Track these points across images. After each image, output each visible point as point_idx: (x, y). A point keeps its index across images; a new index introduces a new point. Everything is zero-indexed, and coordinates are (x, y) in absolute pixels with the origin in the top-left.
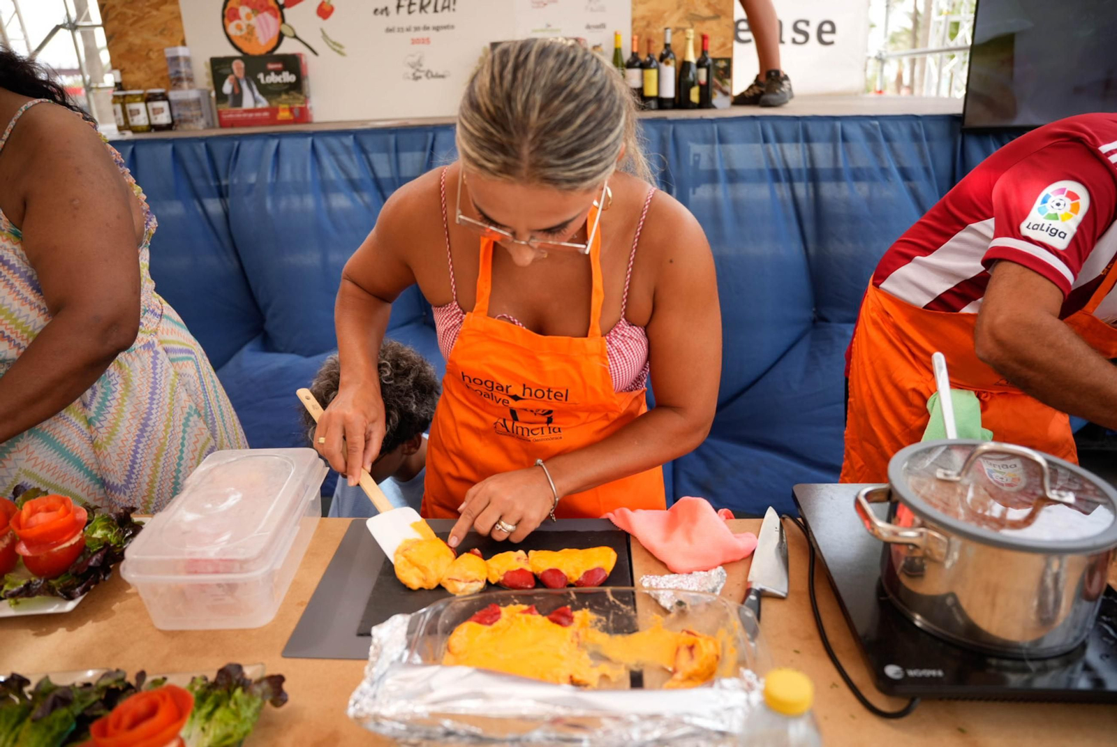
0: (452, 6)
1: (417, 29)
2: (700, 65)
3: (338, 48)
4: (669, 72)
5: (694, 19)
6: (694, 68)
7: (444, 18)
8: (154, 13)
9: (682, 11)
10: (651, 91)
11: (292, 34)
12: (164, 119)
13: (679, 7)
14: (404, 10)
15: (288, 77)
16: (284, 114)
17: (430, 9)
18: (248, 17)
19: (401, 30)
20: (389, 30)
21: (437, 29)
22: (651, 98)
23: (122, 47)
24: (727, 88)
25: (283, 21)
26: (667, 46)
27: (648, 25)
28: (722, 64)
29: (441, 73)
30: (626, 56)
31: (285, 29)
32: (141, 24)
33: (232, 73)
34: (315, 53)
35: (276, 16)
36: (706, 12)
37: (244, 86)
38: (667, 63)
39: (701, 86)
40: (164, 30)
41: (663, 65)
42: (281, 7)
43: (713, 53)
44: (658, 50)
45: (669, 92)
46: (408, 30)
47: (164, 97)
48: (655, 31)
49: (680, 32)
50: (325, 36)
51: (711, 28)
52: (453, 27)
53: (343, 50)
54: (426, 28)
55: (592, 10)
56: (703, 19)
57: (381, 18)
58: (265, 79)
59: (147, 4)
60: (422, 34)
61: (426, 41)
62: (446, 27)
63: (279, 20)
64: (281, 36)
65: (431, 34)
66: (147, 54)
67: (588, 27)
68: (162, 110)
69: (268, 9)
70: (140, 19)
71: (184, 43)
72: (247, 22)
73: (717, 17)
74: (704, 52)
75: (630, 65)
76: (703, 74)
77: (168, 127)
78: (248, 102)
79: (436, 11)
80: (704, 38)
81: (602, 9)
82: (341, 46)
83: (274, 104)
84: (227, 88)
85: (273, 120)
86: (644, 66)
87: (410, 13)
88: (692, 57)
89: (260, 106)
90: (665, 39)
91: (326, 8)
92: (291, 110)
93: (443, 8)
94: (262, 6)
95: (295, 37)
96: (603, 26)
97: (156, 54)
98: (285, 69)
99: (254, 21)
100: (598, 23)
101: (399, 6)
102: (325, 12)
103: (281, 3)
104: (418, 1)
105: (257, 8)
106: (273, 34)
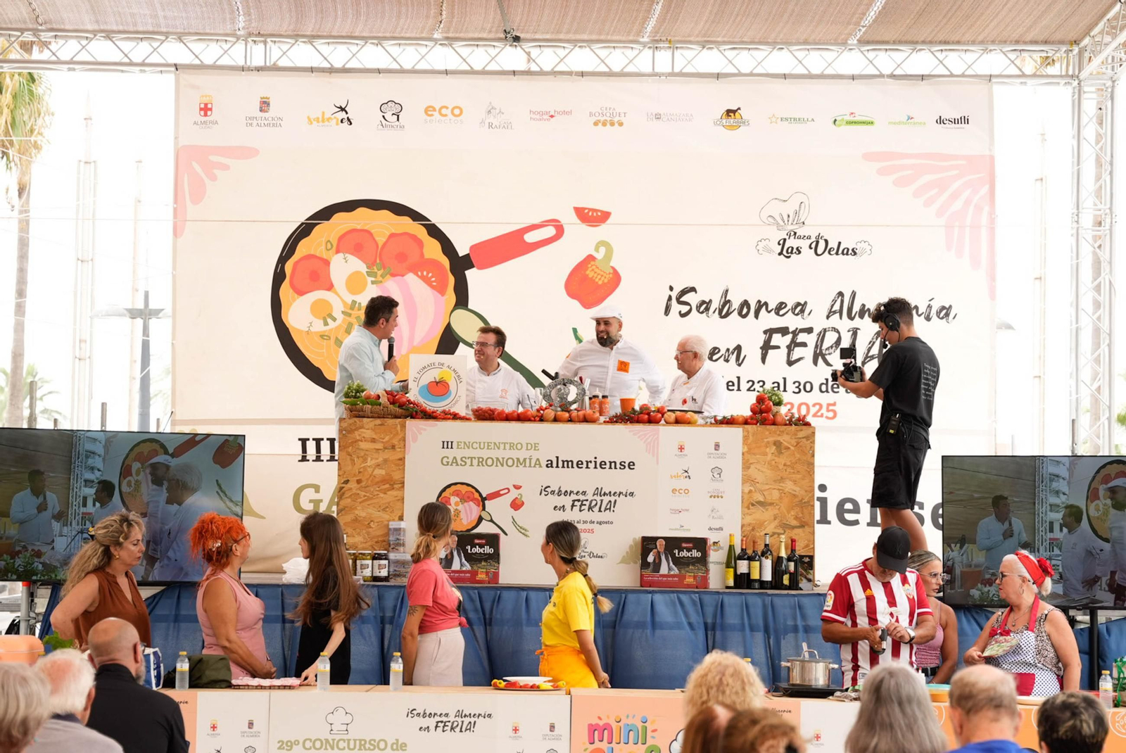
0: (612, 508)
1: (585, 522)
2: (789, 559)
3: (523, 531)
4: (768, 564)
5: (786, 527)
6: (785, 562)
7: (606, 516)
8: (382, 495)
9: (777, 522)
10: (755, 576)
11: (490, 519)
12: (384, 573)
13: (775, 519)
14: (576, 509)
15: (488, 550)
16: (482, 576)
17: (596, 509)
18: (457, 504)
21: (600, 523)
22: (755, 580)
24: (810, 577)
25: (484, 509)
26: (766, 545)
27: (753, 530)
28: (807, 560)
29: (600, 554)
30: (738, 551)
31: (484, 514)
32: (369, 503)
34: (506, 534)
35: (479, 506)
36: (794, 523)
37: (455, 553)
38: (767, 558)
39: (791, 574)
40: (387, 507)
41: (763, 559)
42: (484, 499)
43: (800, 551)
44: (760, 548)
45: (768, 577)
47: (385, 557)
48: (758, 534)
49: (776, 536)
50: (514, 522)
51: (798, 534)
52: (612, 523)
53: (527, 533)
54: (592, 522)
55: (713, 518)
56: (793, 528)
57: (559, 513)
58: (471, 550)
59: (378, 489)
60: (588, 526)
61: (592, 531)
62: (607, 523)
63: (481, 508)
64: (480, 519)
65: (595, 526)
66: (369, 524)
67: (710, 529)
68: (382, 567)
69: (473, 500)
70: (369, 499)
71: (401, 518)
72: (455, 508)
73: (802, 526)
74: (793, 550)
75: (740, 558)
76: (792, 566)
77: (386, 579)
78: (456, 565)
79: (600, 511)
80: (793, 541)
81: (721, 518)
82: (526, 530)
83: (475, 568)
85: (473, 580)
86: (750, 559)
87: (580, 511)
88: (783, 554)
90: (765, 541)
91: (518, 503)
92: (487, 573)
93: (606, 509)
94: (469, 497)
95: (492, 521)
96: (721, 529)
97: (376, 524)
98: (486, 544)
99: (460, 507)
100: (718, 527)
101: (573, 506)
102: (516, 505)
103: (484, 496)
104: (587, 503)
105: (464, 499)
106: (475, 517)
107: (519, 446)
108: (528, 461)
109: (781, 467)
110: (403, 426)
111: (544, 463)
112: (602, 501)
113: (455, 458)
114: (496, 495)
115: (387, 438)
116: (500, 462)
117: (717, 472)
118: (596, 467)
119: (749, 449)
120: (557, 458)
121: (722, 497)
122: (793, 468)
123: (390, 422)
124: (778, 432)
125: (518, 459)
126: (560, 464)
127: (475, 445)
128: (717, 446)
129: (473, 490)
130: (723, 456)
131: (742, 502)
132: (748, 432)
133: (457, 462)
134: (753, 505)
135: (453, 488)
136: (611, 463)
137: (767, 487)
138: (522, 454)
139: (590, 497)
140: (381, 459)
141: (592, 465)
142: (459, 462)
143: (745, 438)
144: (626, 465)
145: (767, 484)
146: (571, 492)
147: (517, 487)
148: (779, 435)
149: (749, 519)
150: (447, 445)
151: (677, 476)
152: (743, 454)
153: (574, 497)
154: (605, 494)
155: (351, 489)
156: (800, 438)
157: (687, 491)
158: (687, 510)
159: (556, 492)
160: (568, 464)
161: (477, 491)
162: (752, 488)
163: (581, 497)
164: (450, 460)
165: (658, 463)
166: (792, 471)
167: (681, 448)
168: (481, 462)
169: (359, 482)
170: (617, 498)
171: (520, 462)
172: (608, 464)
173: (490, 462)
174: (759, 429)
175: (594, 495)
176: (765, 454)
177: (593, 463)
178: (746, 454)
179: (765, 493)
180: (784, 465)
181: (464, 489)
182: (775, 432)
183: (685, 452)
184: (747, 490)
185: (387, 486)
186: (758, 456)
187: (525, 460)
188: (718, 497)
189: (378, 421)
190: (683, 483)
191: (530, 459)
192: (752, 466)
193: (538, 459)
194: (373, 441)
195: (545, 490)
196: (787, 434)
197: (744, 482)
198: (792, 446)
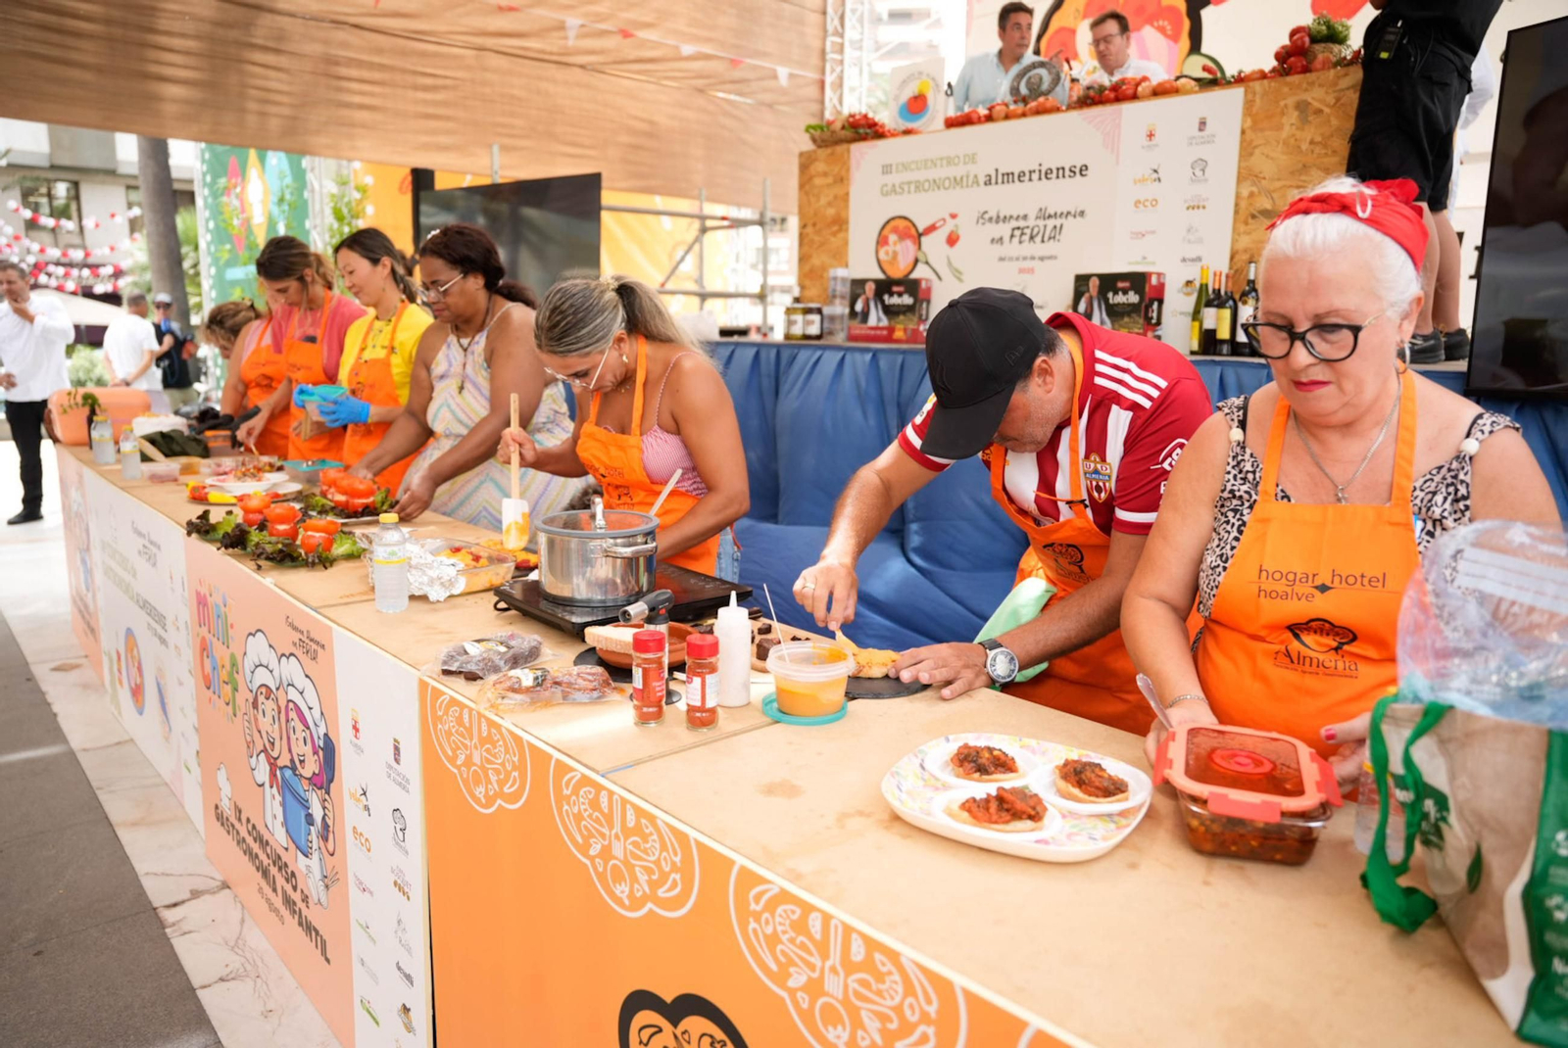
0: (1057, 237)
1: (1025, 258)
3: (958, 275)
4: (1247, 313)
7: (1049, 248)
8: (833, 239)
11: (925, 261)
12: (814, 330)
14: (1016, 240)
15: (908, 300)
16: (899, 334)
17: (1038, 239)
18: (895, 244)
19: (1011, 259)
20: (1002, 259)
21: (1042, 259)
23: (807, 268)
25: (920, 248)
31: (921, 257)
32: (822, 248)
33: (865, 293)
34: (940, 278)
35: (914, 243)
37: (872, 305)
38: (1247, 303)
40: (834, 253)
41: (1241, 304)
42: (920, 235)
44: (1241, 287)
46: (1017, 259)
47: (819, 311)
50: (950, 263)
52: (1055, 258)
53: (961, 277)
54: (1033, 258)
55: (1189, 241)
57: (997, 246)
59: (829, 232)
60: (1028, 264)
61: (1031, 271)
62: (1050, 258)
63: (917, 247)
64: (916, 261)
65: (1036, 264)
66: (822, 274)
68: (812, 322)
69: (910, 236)
70: (822, 245)
71: (847, 266)
72: (894, 249)
75: (1209, 304)
77: (819, 337)
78: (872, 321)
79: (1043, 241)
81: (1200, 241)
82: (960, 273)
83: (893, 323)
84: (859, 307)
85: (889, 339)
87: (1020, 242)
89: (881, 325)
91: (954, 237)
92: (905, 330)
93: (1050, 238)
94: (906, 234)
95: (927, 263)
98: (906, 292)
100: (1194, 256)
101: (1012, 236)
102: (952, 240)
103: (921, 230)
104: (1028, 231)
105: (903, 235)
106: (911, 259)
107: (956, 160)
108: (965, 179)
109: (1305, 146)
110: (848, 151)
111: (982, 180)
112: (1045, 226)
113: (894, 186)
114: (931, 229)
115: (836, 169)
116: (937, 184)
117: (1201, 165)
118: (1040, 179)
119: (1255, 122)
120: (997, 170)
121: (1204, 207)
122: (1325, 146)
123: (840, 149)
124: (1305, 85)
125: (955, 179)
126: (1000, 180)
127: (913, 166)
128: (1203, 124)
129: (910, 224)
130: (1211, 140)
131: (1236, 212)
132: (1254, 94)
133: (895, 191)
134: (1253, 217)
135: (892, 223)
136: (1058, 169)
137: (1278, 184)
138: (958, 171)
139: (1031, 222)
140: (831, 198)
141: (1035, 176)
142: (898, 189)
143: (1249, 105)
144: (1077, 170)
145: (1279, 179)
146: (1011, 217)
147: (954, 216)
148: (1306, 90)
149: (1245, 242)
150: (887, 169)
151: (1143, 180)
152: (1243, 132)
153: (1014, 224)
154: (1050, 216)
155: (807, 234)
156: (1343, 90)
157: (1155, 202)
158: (1153, 232)
159: (995, 218)
160: (1008, 177)
161: (914, 225)
162: (1254, 189)
163: (1022, 223)
164: (889, 188)
165: (1118, 163)
166: (1323, 151)
167: (1151, 135)
168: (919, 186)
169: (814, 225)
170: (1063, 221)
171: (957, 182)
172: (1055, 171)
173: (926, 185)
174: (1273, 84)
175: (1037, 218)
176: (1279, 128)
177: (1037, 173)
178: (1248, 132)
179: (1275, 195)
180: (1312, 142)
181: (902, 224)
182: (1299, 86)
183: (1155, 140)
184: (1245, 193)
185: (835, 228)
186: (1268, 133)
187: (962, 178)
188: (1198, 207)
189: (829, 151)
190: (1151, 190)
191: (968, 177)
192: (1257, 151)
193: (976, 176)
194: (825, 174)
195: (983, 218)
196: (1320, 85)
197: (1241, 179)
198: (1328, 106)
